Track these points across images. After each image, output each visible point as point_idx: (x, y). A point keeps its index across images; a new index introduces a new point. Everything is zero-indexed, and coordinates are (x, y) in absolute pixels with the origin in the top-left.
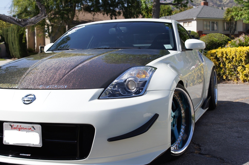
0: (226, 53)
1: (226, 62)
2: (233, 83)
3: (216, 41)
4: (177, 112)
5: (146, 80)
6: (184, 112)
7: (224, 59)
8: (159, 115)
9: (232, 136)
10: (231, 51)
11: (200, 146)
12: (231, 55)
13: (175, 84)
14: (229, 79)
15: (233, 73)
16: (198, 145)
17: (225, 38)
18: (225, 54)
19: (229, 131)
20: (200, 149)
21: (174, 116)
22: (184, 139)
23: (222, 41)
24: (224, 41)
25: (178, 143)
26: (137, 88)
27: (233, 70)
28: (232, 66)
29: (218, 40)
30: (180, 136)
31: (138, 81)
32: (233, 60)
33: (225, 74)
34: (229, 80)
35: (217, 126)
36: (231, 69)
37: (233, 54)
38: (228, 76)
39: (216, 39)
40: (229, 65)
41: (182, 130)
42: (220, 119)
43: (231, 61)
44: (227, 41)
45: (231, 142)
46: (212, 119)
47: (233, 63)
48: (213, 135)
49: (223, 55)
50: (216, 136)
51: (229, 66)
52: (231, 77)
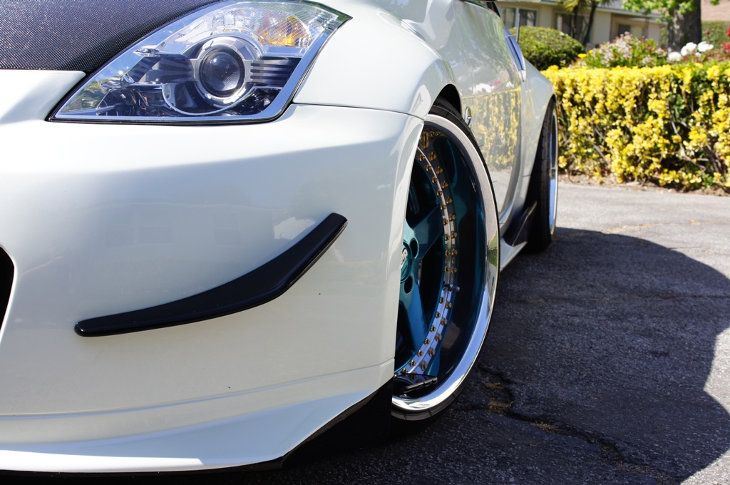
0: (574, 84)
1: (571, 114)
2: (589, 184)
3: (542, 51)
4: (424, 226)
5: (296, 55)
6: (455, 231)
7: (566, 104)
8: (344, 220)
9: (630, 348)
10: (590, 78)
11: (509, 382)
12: (589, 91)
13: (428, 100)
14: (577, 168)
15: (590, 150)
16: (499, 376)
17: (568, 44)
18: (570, 86)
19: (613, 329)
20: (509, 396)
21: (413, 242)
22: (449, 344)
23: (560, 52)
24: (565, 52)
25: (420, 365)
26: (249, 86)
27: (593, 139)
28: (590, 128)
29: (547, 48)
30: (431, 336)
31: (259, 55)
32: (593, 109)
33: (566, 153)
34: (574, 173)
35: (563, 309)
36: (587, 135)
37: (595, 90)
38: (573, 160)
39: (542, 44)
40: (580, 124)
41: (442, 310)
42: (571, 285)
43: (587, 110)
44: (573, 52)
45: (631, 372)
46: (542, 282)
47: (593, 118)
48: (555, 341)
49: (563, 91)
50: (568, 346)
51: (581, 127)
52: (583, 162)
